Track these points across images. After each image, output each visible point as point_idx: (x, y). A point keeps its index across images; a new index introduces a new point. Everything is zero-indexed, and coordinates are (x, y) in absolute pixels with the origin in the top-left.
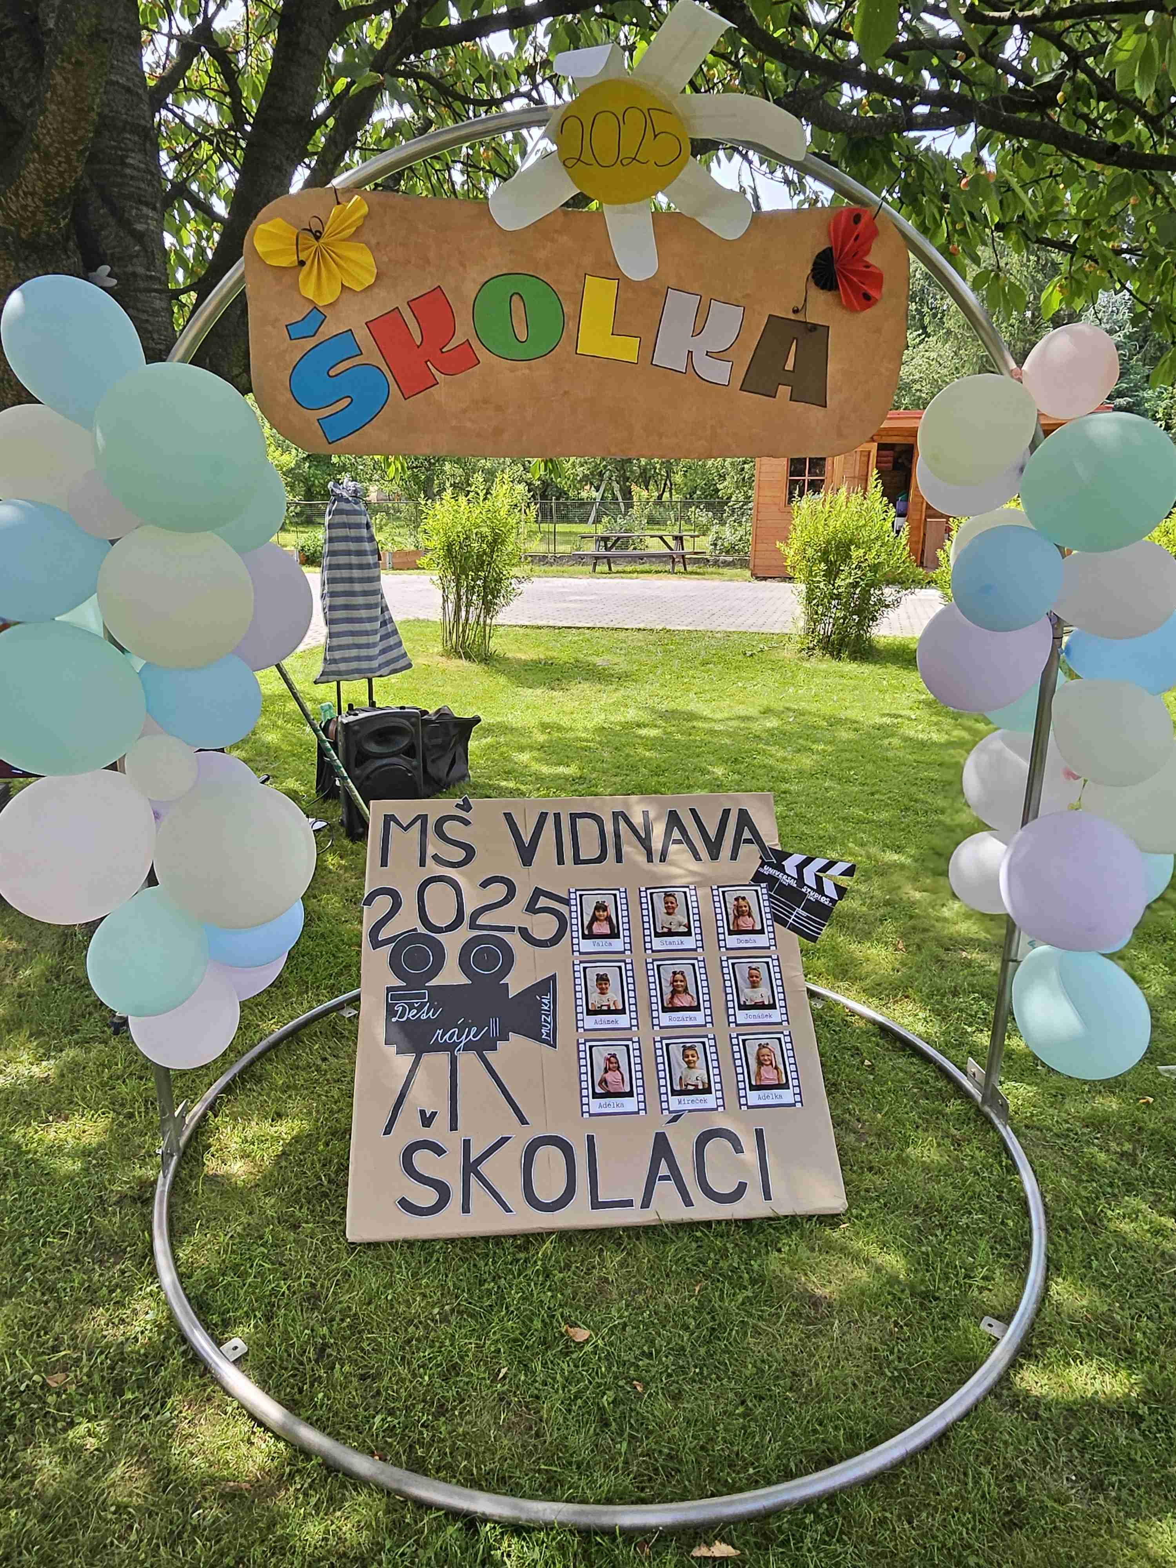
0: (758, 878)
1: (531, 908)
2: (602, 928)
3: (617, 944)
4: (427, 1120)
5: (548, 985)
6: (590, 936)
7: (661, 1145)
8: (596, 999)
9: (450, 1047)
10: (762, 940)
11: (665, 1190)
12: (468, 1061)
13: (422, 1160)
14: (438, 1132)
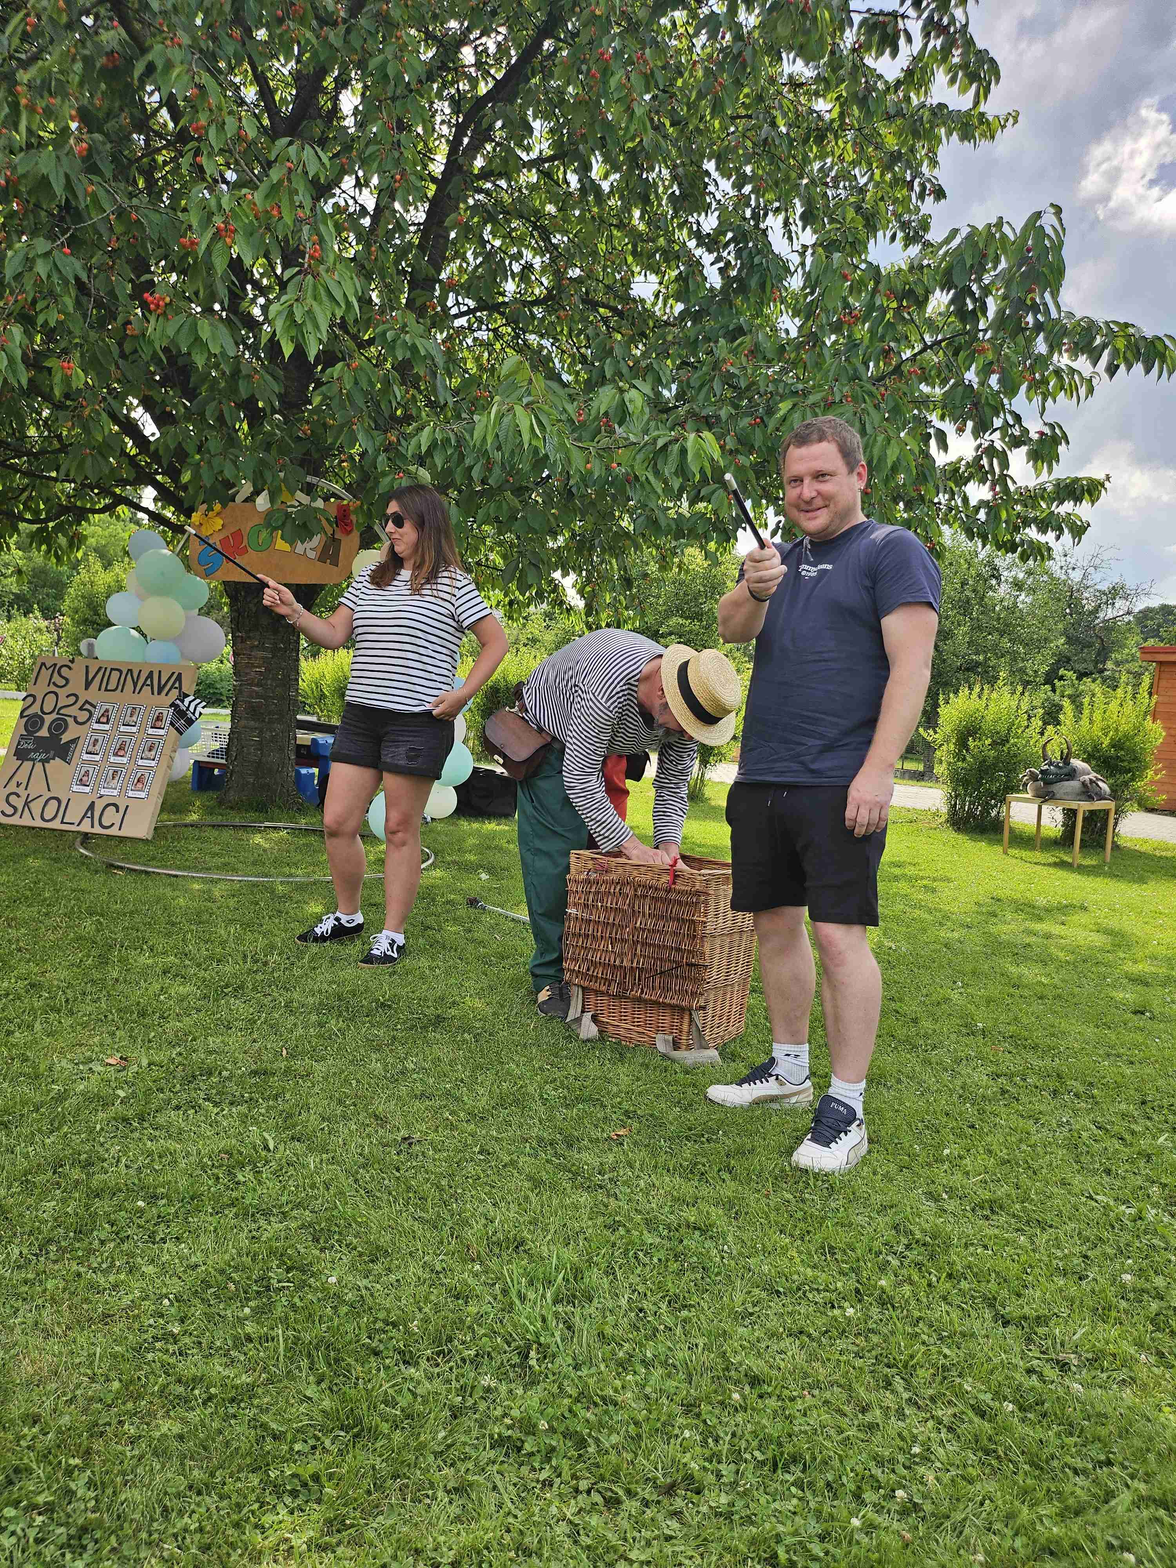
0: (173, 705)
1: (81, 709)
2: (104, 720)
3: (107, 727)
4: (18, 785)
5: (75, 741)
6: (98, 722)
7: (92, 806)
8: (91, 749)
9: (33, 760)
10: (162, 732)
11: (87, 821)
12: (39, 766)
13: (12, 798)
14: (21, 790)
